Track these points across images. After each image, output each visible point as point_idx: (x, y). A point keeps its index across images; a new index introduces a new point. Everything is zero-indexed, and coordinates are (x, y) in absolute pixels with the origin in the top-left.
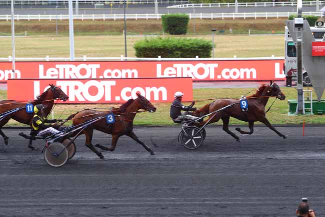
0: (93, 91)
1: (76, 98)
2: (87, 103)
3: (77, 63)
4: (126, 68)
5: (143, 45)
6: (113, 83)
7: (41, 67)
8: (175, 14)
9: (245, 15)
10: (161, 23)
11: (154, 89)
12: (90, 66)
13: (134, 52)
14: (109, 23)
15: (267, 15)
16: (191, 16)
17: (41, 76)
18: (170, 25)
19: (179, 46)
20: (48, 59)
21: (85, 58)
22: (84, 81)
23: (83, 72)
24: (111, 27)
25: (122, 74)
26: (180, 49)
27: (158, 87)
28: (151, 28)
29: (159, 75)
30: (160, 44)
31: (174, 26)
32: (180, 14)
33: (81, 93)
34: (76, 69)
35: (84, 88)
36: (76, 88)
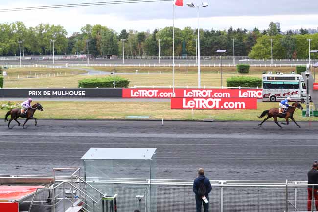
0: (210, 103)
1: (202, 106)
2: (207, 109)
3: (201, 89)
4: (224, 92)
5: (230, 79)
6: (220, 100)
7: (185, 91)
8: (243, 64)
9: (276, 65)
10: (237, 68)
11: (239, 103)
12: (208, 91)
13: (226, 83)
14: (212, 68)
15: (286, 65)
16: (250, 65)
17: (185, 96)
18: (240, 69)
19: (247, 80)
20: (187, 87)
21: (205, 87)
22: (207, 98)
23: (204, 94)
24: (213, 69)
25: (223, 95)
26: (248, 82)
27: (241, 102)
28: (232, 70)
29: (240, 96)
30: (238, 79)
31: (243, 70)
32: (246, 64)
33: (205, 104)
34: (201, 92)
35: (206, 102)
36: (203, 102)
